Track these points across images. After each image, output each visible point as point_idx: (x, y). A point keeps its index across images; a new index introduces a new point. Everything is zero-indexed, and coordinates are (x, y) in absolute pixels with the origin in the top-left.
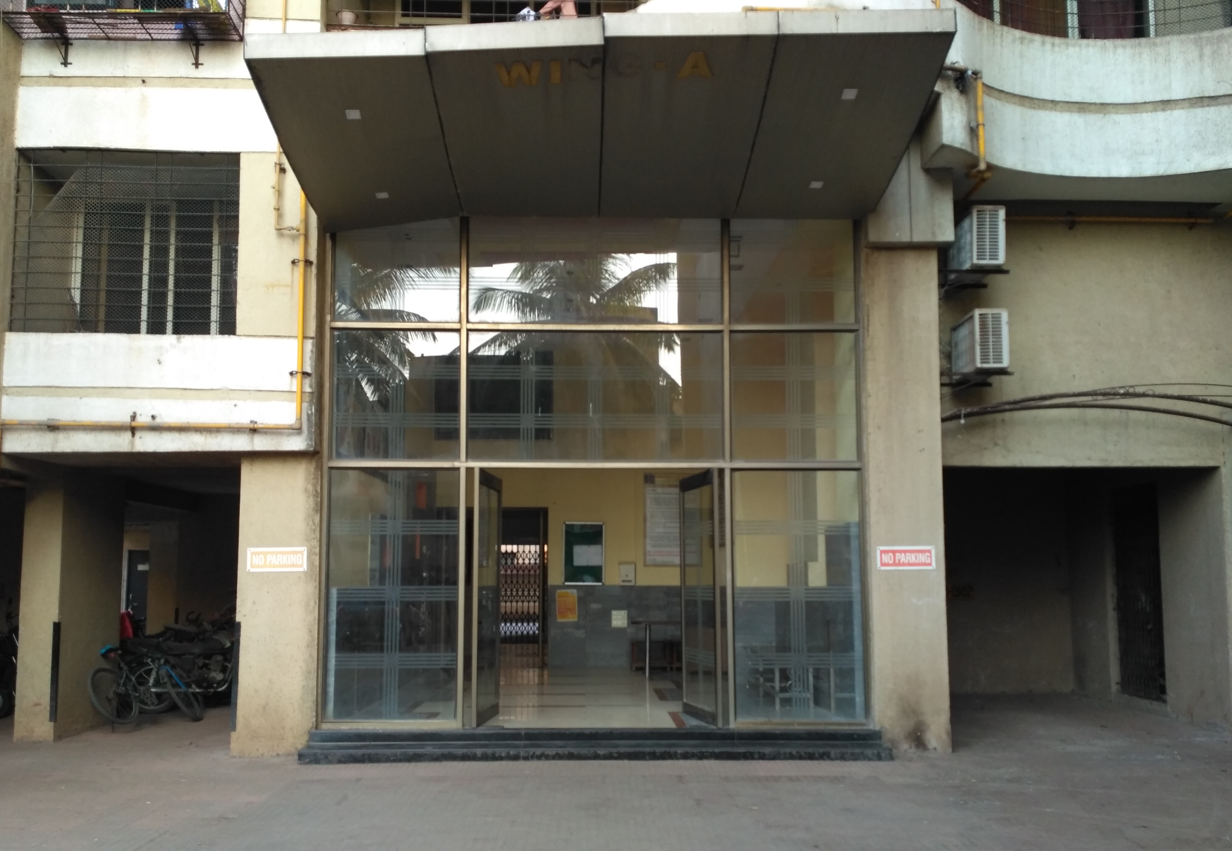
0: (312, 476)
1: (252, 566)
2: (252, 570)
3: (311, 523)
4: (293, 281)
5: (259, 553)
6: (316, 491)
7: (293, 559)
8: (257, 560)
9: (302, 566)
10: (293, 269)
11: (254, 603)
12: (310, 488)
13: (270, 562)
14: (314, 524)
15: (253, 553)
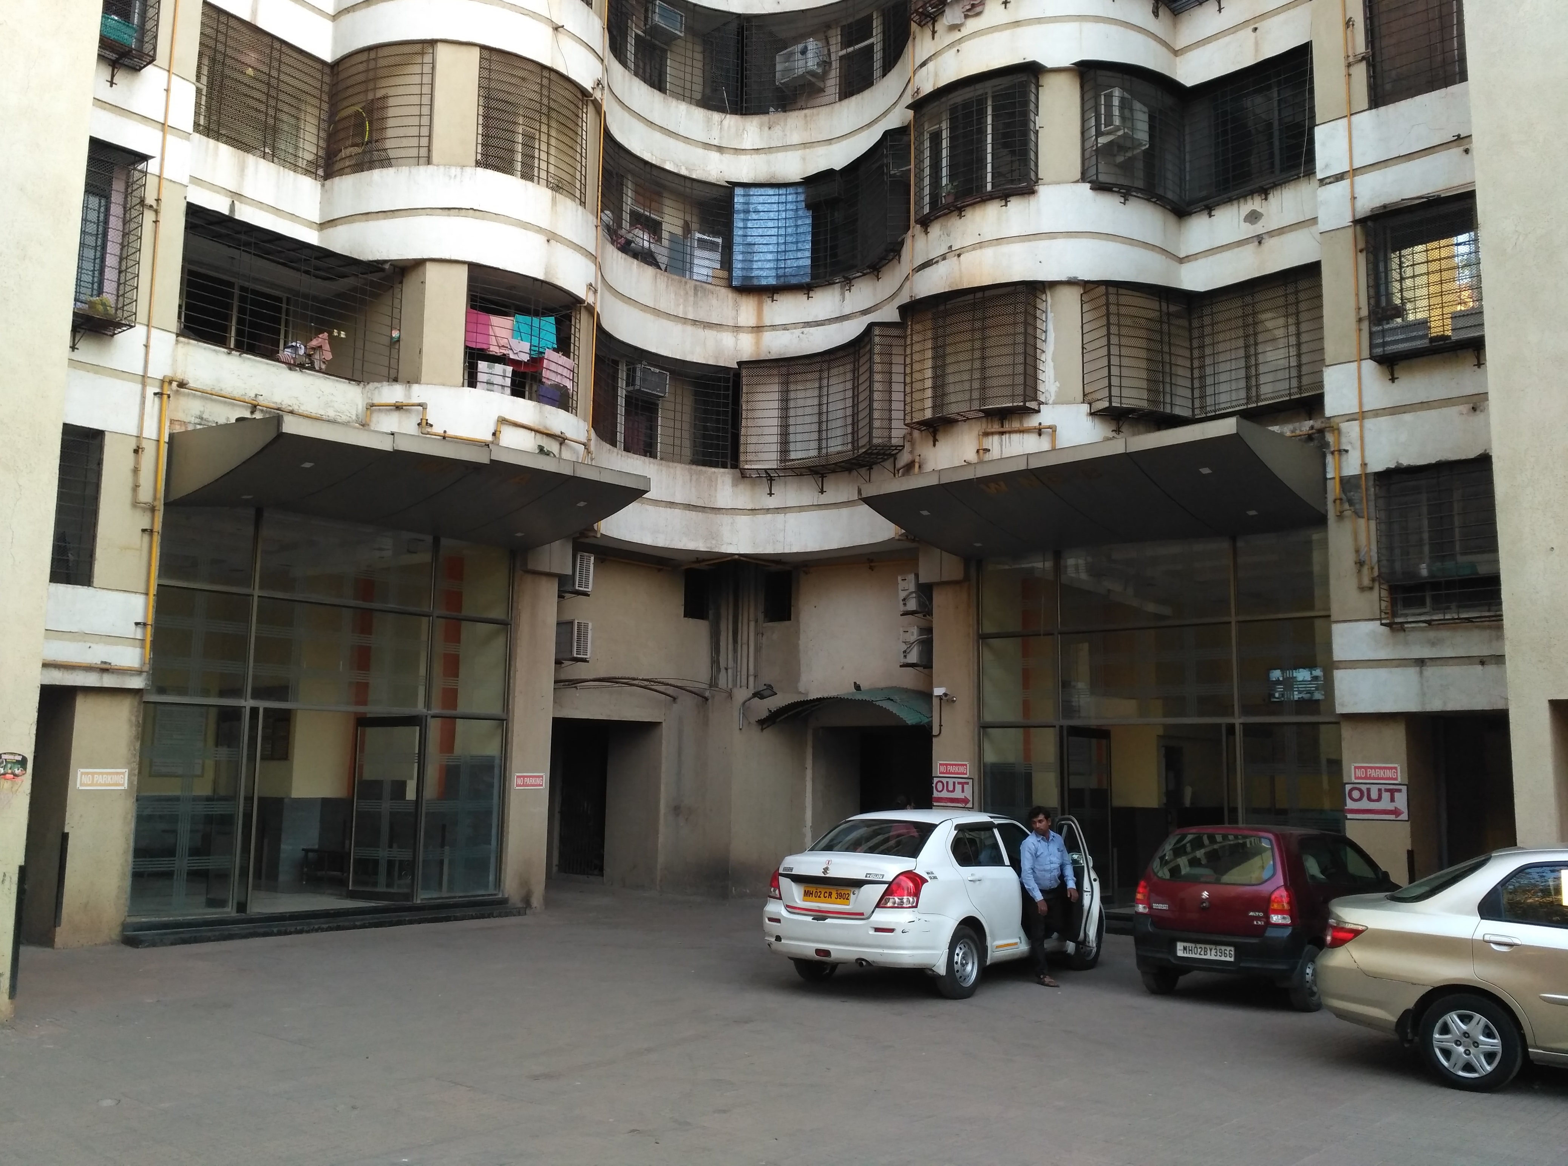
0: (135, 709)
1: (81, 785)
2: (81, 788)
3: (132, 748)
4: (141, 547)
5: (88, 773)
6: (138, 722)
7: (116, 779)
8: (86, 780)
9: (123, 785)
10: (142, 536)
11: (81, 816)
12: (133, 719)
13: (97, 781)
14: (135, 749)
15: (82, 773)
